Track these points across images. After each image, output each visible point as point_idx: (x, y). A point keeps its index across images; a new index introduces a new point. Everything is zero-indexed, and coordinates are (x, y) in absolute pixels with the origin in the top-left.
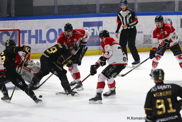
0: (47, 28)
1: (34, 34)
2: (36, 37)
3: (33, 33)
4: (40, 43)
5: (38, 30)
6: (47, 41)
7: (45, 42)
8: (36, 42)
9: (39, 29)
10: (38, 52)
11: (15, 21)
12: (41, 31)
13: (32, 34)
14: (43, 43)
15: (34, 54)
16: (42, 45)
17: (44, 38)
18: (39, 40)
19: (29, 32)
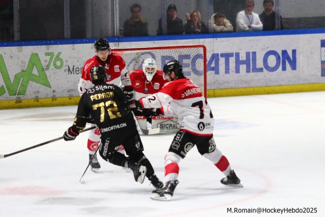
0: (263, 49)
1: (244, 59)
2: (247, 62)
3: (243, 57)
4: (253, 72)
5: (249, 53)
6: (264, 69)
7: (261, 70)
8: (248, 71)
9: (251, 51)
10: (250, 86)
11: (215, 39)
12: (254, 53)
13: (241, 59)
14: (258, 72)
15: (245, 88)
16: (257, 75)
17: (260, 64)
18: (251, 67)
19: (236, 56)
